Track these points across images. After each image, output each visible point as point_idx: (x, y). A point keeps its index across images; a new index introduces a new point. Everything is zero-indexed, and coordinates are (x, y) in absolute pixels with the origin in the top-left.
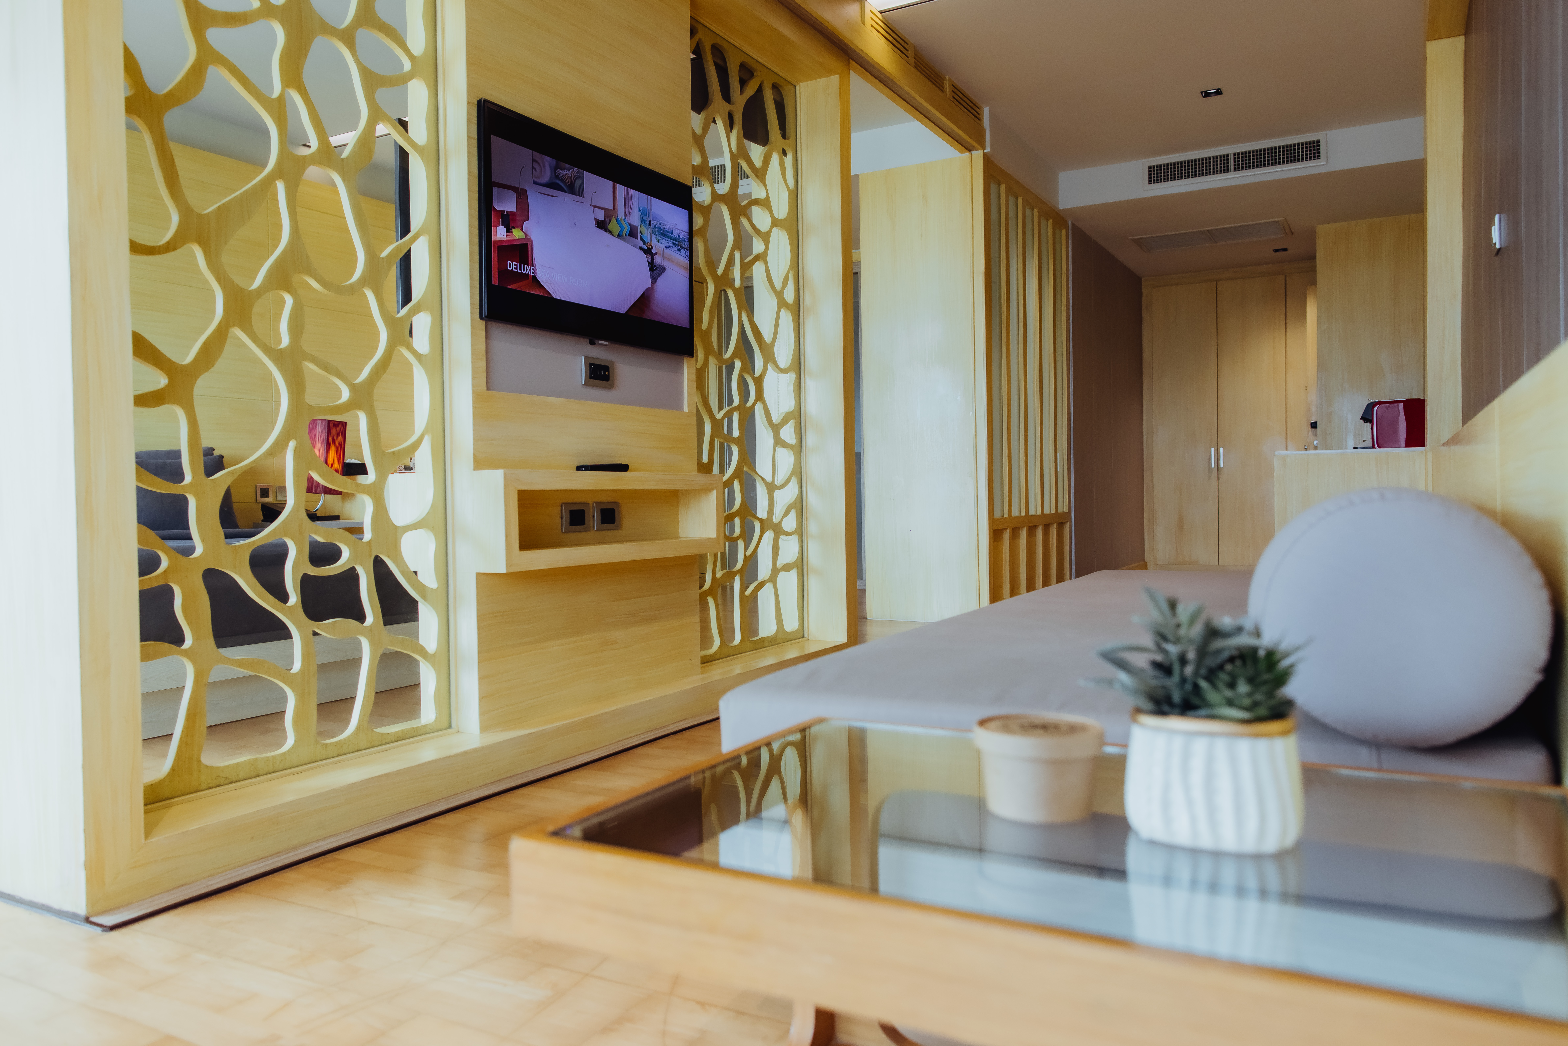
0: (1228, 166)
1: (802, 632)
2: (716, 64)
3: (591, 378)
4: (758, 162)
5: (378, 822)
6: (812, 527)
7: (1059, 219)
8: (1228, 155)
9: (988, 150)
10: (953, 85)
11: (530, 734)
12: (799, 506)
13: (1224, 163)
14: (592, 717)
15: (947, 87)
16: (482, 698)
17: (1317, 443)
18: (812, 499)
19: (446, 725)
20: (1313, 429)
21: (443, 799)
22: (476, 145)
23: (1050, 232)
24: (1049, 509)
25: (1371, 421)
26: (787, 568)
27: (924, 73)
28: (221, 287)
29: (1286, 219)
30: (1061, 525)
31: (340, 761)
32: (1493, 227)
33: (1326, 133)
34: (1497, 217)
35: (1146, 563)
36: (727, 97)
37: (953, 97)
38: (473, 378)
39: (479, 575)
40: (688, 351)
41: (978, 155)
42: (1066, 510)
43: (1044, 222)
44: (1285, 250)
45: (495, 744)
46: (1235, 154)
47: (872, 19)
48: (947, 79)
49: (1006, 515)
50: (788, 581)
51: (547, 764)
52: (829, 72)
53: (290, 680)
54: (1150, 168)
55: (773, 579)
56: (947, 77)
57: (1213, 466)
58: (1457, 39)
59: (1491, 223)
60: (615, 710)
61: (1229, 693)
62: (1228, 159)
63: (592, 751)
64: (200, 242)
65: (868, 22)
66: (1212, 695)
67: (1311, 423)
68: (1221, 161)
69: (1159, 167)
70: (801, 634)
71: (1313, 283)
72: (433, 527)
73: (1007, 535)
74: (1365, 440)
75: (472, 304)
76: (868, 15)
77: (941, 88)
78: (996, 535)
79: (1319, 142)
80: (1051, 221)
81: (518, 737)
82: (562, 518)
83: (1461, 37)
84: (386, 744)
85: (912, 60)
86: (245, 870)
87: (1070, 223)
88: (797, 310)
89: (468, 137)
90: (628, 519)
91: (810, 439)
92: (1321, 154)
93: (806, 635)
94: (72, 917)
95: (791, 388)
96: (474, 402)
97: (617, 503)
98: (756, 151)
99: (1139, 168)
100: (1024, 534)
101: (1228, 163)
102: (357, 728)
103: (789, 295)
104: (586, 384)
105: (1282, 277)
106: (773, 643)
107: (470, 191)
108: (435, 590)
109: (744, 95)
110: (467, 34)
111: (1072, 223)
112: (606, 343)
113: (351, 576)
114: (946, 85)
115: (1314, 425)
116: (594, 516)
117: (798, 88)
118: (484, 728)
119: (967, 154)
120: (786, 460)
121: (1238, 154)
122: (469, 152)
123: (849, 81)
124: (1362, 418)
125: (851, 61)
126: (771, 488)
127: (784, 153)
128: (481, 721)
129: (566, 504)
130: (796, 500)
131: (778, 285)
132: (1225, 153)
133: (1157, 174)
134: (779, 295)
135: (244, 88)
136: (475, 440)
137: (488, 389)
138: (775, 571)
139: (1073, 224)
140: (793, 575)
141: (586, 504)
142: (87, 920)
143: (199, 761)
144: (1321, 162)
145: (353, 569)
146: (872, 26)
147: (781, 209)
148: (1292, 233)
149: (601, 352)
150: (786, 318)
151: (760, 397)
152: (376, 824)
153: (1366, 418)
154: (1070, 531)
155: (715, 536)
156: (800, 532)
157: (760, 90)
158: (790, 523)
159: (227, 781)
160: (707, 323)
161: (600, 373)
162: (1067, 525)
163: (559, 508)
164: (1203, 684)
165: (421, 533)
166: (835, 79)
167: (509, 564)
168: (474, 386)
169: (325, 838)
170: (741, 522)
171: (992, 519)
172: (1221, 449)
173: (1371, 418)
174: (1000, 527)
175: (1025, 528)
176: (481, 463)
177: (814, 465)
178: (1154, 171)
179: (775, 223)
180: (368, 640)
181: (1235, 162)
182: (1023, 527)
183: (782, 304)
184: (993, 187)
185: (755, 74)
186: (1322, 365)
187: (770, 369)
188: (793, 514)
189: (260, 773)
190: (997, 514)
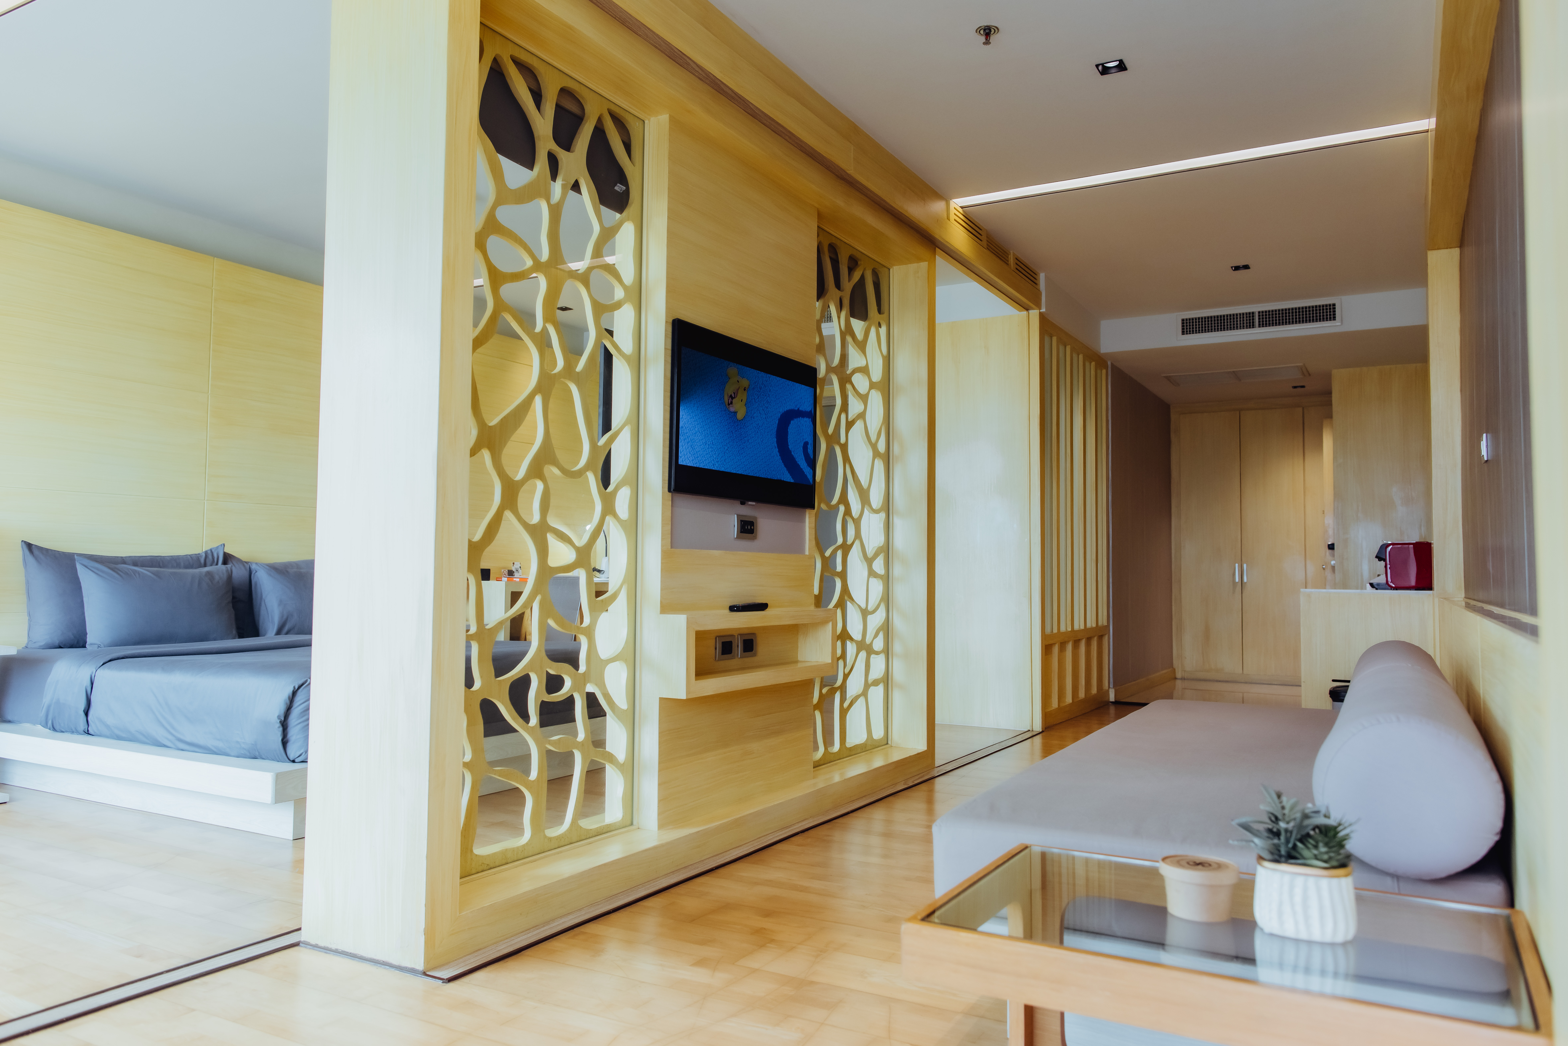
0: (1253, 322)
1: (886, 739)
2: (831, 258)
3: (741, 532)
4: (860, 336)
5: (599, 903)
6: (897, 647)
7: (1100, 361)
8: (1253, 313)
9: (1043, 310)
10: (1016, 259)
11: (698, 832)
12: (886, 628)
13: (1250, 320)
14: (740, 817)
15: (1012, 261)
16: (660, 801)
17: (1334, 564)
18: (898, 622)
19: (629, 822)
20: (1330, 551)
21: (640, 885)
22: (670, 354)
23: (1093, 372)
24: (1091, 623)
25: (1385, 560)
26: (876, 683)
27: (992, 250)
28: (500, 480)
29: (1304, 364)
30: (1101, 637)
31: (561, 852)
32: (1482, 442)
33: (1341, 298)
34: (1484, 435)
35: (1175, 669)
36: (838, 285)
37: (1016, 268)
38: (662, 539)
39: (661, 699)
40: (809, 504)
41: (1035, 314)
42: (1105, 623)
43: (1087, 364)
44: (1303, 387)
45: (674, 840)
46: (1259, 312)
47: (955, 214)
48: (1012, 254)
49: (1055, 631)
50: (877, 694)
51: (709, 857)
52: (919, 259)
53: (530, 786)
54: (1183, 320)
55: (865, 693)
56: (1011, 252)
57: (1237, 580)
58: (1453, 250)
59: (1480, 439)
60: (757, 811)
61: (1315, 852)
62: (1253, 316)
63: (740, 846)
64: (489, 449)
65: (953, 217)
66: (1306, 853)
67: (1329, 545)
68: (1247, 317)
69: (1192, 320)
70: (885, 742)
71: (1330, 416)
72: (626, 660)
73: (1056, 649)
74: (1379, 574)
75: (663, 480)
76: (952, 211)
77: (1006, 262)
78: (1047, 649)
79: (1334, 305)
80: (1093, 363)
81: (690, 834)
82: (716, 649)
83: (1457, 248)
84: (590, 838)
85: (985, 243)
86: (519, 939)
87: (1109, 363)
88: (887, 458)
89: (665, 349)
90: (761, 647)
91: (897, 570)
92: (1337, 316)
93: (889, 742)
94: (413, 971)
95: (882, 525)
96: (662, 559)
97: (754, 634)
98: (858, 325)
99: (1174, 320)
100: (1069, 647)
101: (1253, 319)
102: (571, 825)
103: (882, 447)
104: (738, 537)
105: (1301, 409)
106: (864, 750)
107: (665, 391)
108: (626, 710)
109: (851, 282)
110: (667, 269)
111: (1111, 363)
112: (754, 503)
113: (570, 701)
114: (1010, 259)
115: (1331, 547)
116: (738, 646)
117: (891, 270)
118: (662, 825)
119: (1025, 313)
120: (877, 588)
121: (1263, 312)
122: (665, 361)
123: (935, 267)
124: (1377, 557)
125: (937, 249)
126: (865, 613)
127: (880, 325)
128: (659, 820)
129: (719, 637)
130: (883, 623)
131: (873, 438)
132: (1251, 310)
133: (1189, 326)
134: (874, 446)
135: (521, 327)
136: (662, 590)
137: (671, 548)
138: (867, 686)
139: (1112, 365)
140: (880, 689)
141: (732, 636)
142: (425, 974)
143: (472, 851)
144: (1337, 323)
145: (572, 695)
146: (955, 220)
147: (877, 374)
148: (1310, 375)
149: (749, 510)
150: (879, 465)
151: (858, 535)
152: (598, 905)
153: (1380, 557)
154: (1108, 643)
155: (830, 661)
156: (887, 651)
157: (862, 278)
158: (878, 645)
159: (488, 867)
160: (820, 476)
161: (748, 527)
162: (1106, 637)
163: (714, 640)
164: (1299, 845)
165: (617, 664)
166: (924, 265)
167: (688, 692)
168: (662, 546)
169: (565, 915)
170: (842, 644)
171: (1044, 636)
172: (1245, 566)
173: (1384, 558)
174: (1051, 642)
175: (1071, 642)
176: (667, 607)
177: (900, 592)
178: (1187, 323)
179: (873, 385)
180: (581, 752)
181: (1259, 319)
182: (1068, 642)
183: (876, 454)
184: (1047, 339)
185: (859, 263)
186: (1339, 495)
187: (866, 512)
188: (881, 635)
189: (509, 861)
190: (1048, 630)
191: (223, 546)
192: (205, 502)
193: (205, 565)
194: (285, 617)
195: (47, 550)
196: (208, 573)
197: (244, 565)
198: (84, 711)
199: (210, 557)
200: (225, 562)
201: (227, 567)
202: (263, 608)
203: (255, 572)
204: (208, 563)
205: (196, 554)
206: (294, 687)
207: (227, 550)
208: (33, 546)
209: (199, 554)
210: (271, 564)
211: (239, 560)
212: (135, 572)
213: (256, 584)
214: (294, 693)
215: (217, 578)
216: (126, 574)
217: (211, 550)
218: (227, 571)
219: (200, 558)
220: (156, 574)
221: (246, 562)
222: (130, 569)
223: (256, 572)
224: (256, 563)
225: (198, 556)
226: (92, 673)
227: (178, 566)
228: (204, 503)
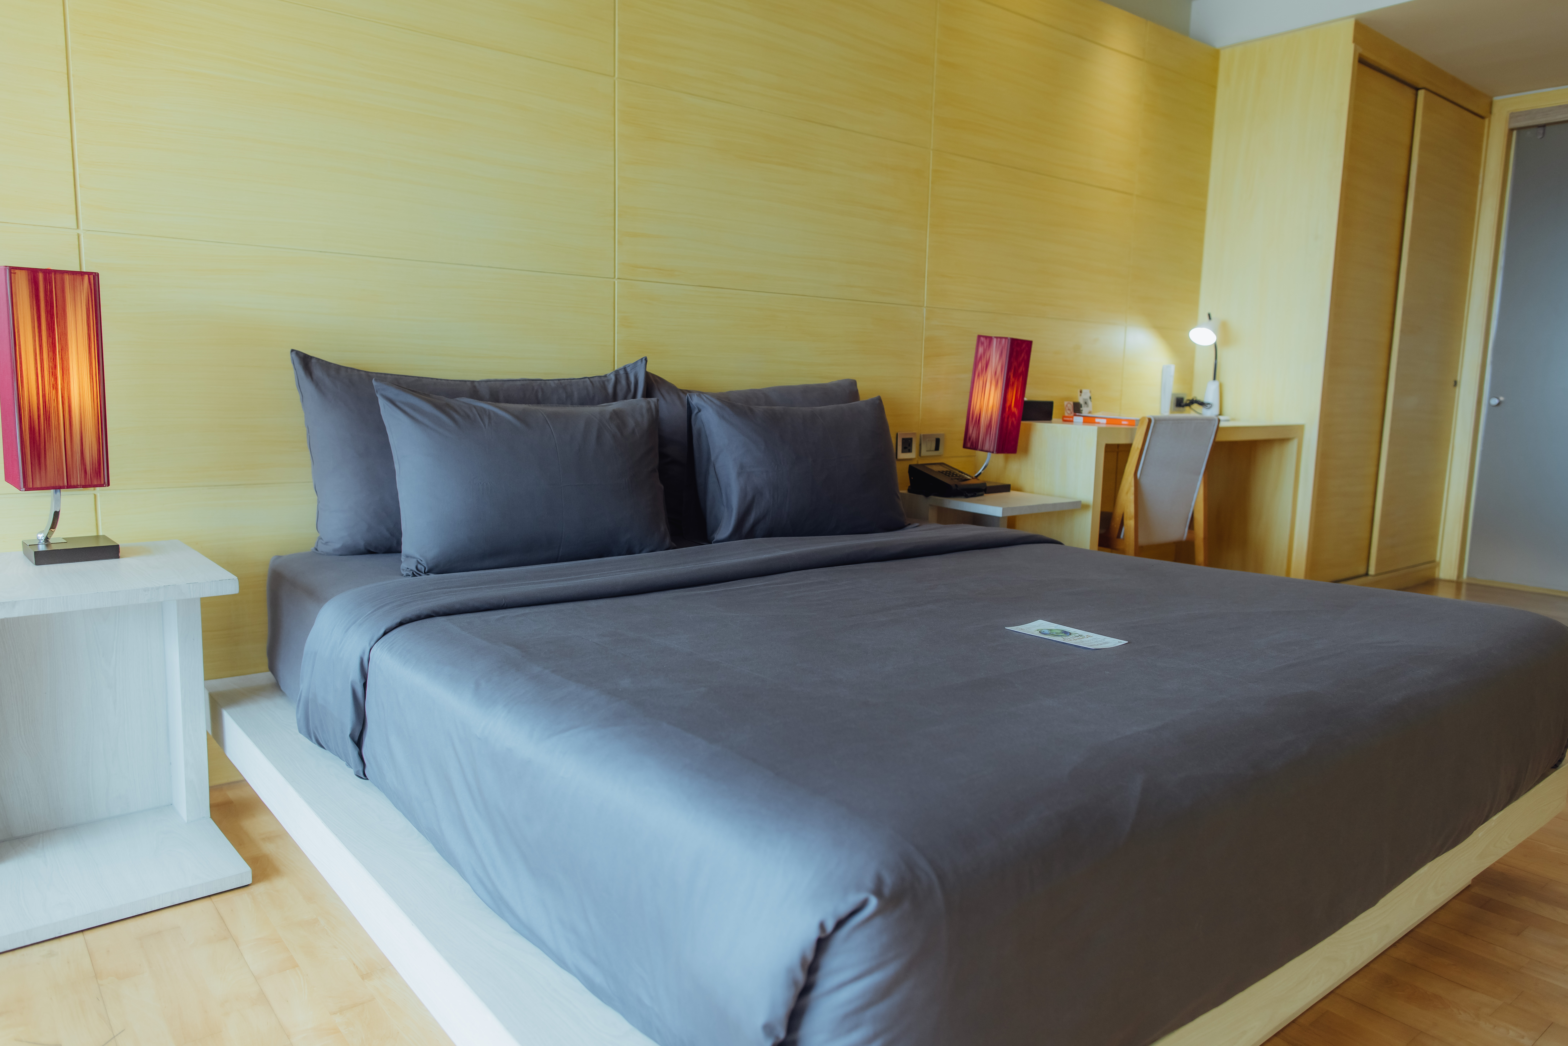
191: (644, 361)
192: (616, 282)
193: (615, 398)
194: (749, 497)
195: (338, 368)
196: (616, 414)
197: (679, 397)
198: (352, 736)
199: (623, 382)
200: (648, 393)
201: (649, 403)
202: (712, 479)
203: (696, 411)
204: (621, 393)
205: (600, 377)
206: (822, 926)
207: (651, 368)
208: (313, 361)
209: (605, 376)
210: (723, 394)
211: (671, 388)
212: (482, 412)
213: (699, 435)
214: (822, 944)
215: (631, 423)
216: (467, 417)
217: (625, 368)
218: (649, 410)
219: (606, 383)
220: (519, 416)
221: (682, 391)
222: (475, 407)
223: (700, 411)
224: (700, 394)
225: (603, 379)
226: (364, 653)
227: (568, 400)
228: (614, 282)
